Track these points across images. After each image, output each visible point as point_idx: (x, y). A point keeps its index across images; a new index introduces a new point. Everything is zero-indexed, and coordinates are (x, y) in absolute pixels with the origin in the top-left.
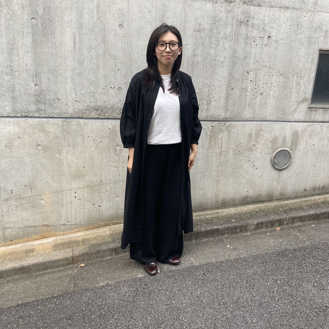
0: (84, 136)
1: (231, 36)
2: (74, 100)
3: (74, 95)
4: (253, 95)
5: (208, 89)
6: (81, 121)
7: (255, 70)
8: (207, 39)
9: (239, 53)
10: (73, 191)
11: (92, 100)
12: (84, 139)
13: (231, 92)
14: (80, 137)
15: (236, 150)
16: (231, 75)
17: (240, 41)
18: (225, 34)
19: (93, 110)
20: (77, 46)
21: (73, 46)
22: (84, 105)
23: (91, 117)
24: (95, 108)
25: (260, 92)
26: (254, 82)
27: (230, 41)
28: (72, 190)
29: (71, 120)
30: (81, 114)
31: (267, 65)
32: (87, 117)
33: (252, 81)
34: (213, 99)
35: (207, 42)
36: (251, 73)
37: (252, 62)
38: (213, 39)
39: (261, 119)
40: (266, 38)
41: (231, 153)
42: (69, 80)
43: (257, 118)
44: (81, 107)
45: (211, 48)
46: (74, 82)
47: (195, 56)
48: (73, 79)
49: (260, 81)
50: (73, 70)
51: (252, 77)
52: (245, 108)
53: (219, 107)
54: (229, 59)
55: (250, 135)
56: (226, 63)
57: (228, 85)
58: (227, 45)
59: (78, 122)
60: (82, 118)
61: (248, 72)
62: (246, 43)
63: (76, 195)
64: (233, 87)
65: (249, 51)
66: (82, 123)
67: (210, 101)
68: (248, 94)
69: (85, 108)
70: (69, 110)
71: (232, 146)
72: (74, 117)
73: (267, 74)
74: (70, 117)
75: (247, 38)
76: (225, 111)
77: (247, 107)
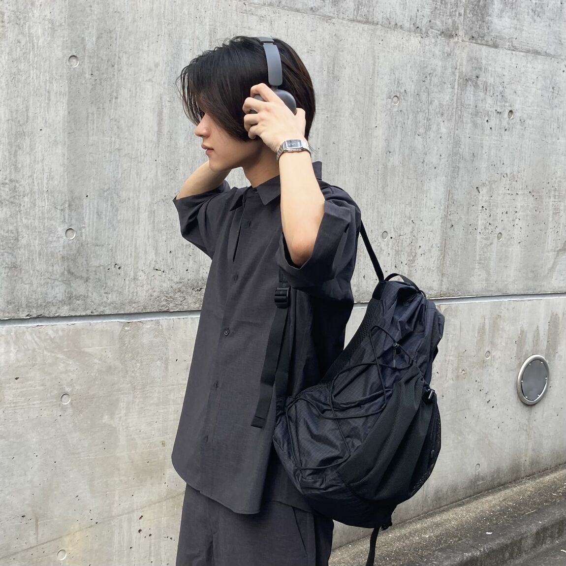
0: (167, 360)
1: (450, 109)
2: (152, 266)
3: (152, 255)
4: (487, 239)
5: (410, 229)
6: (164, 320)
7: (489, 182)
8: (411, 117)
9: (462, 146)
10: (136, 515)
11: (190, 265)
12: (166, 368)
13: (450, 232)
14: (159, 363)
15: (457, 369)
16: (451, 196)
17: (465, 120)
18: (440, 104)
19: (190, 290)
20: (165, 129)
21: (156, 129)
22: (173, 278)
23: (186, 308)
24: (196, 284)
25: (498, 231)
26: (488, 211)
27: (448, 120)
28: (133, 511)
29: (142, 319)
30: (164, 303)
31: (508, 172)
32: (177, 310)
33: (484, 209)
34: (419, 251)
35: (409, 121)
36: (484, 191)
37: (484, 165)
38: (421, 116)
39: (499, 290)
40: (506, 115)
41: (450, 375)
42: (144, 216)
43: (492, 291)
44: (166, 285)
45: (417, 136)
46: (154, 222)
47: (388, 153)
48: (152, 213)
49: (497, 207)
50: (153, 191)
51: (484, 199)
52: (473, 269)
53: (429, 269)
54: (446, 160)
55: (482, 331)
56: (442, 168)
57: (445, 218)
58: (444, 130)
59: (158, 322)
60: (167, 312)
61: (477, 188)
62: (475, 125)
63: (142, 524)
64: (453, 223)
65: (479, 142)
66: (164, 327)
67: (414, 254)
68: (479, 237)
69: (175, 286)
70: (140, 293)
71: (451, 358)
72: (148, 311)
73: (508, 192)
74: (140, 311)
75: (476, 114)
76: (440, 277)
77: (477, 266)
